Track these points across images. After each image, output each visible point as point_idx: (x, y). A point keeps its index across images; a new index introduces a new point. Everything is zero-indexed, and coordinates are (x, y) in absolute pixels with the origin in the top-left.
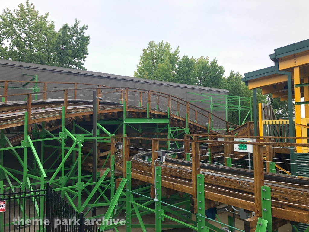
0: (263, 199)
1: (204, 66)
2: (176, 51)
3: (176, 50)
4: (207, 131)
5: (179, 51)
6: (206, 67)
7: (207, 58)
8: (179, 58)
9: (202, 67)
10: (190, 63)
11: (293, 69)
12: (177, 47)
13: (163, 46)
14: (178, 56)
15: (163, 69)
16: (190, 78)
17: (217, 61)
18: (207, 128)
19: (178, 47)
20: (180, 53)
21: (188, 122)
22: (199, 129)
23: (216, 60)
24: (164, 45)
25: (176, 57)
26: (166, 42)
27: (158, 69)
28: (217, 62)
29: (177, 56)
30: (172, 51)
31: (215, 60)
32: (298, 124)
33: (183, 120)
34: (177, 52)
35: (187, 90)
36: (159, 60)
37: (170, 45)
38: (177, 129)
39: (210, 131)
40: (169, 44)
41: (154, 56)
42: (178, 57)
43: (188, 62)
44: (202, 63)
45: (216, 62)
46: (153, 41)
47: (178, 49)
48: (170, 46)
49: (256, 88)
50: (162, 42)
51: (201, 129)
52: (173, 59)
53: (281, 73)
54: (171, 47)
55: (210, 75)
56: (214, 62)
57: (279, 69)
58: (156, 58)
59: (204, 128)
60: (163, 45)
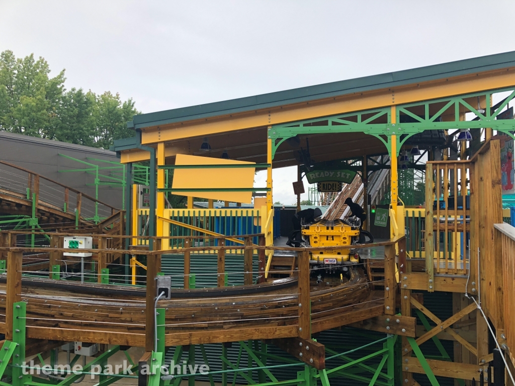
0: (17, 318)
1: (110, 110)
2: (60, 77)
3: (59, 74)
4: (75, 223)
5: (65, 77)
6: (115, 112)
7: (117, 95)
8: (65, 90)
9: (108, 110)
10: (86, 103)
11: (157, 146)
12: (62, 70)
13: (33, 64)
14: (63, 86)
15: (27, 105)
16: (82, 126)
17: (134, 103)
18: (75, 217)
19: (64, 70)
20: (66, 81)
21: (36, 208)
22: (61, 219)
23: (132, 102)
24: (35, 62)
25: (59, 87)
26: (41, 57)
27: (19, 105)
28: (135, 105)
29: (61, 85)
30: (51, 76)
31: (130, 101)
32: (159, 217)
33: (27, 204)
34: (60, 79)
35: (59, 151)
36: (23, 87)
37: (48, 63)
38: (25, 218)
39: (79, 222)
40: (46, 62)
41: (11, 79)
42: (63, 88)
43: (81, 99)
44: (109, 104)
45: (133, 106)
46: (9, 52)
47: (62, 74)
48: (48, 65)
49: (131, 163)
50: (32, 55)
51: (65, 219)
52: (53, 90)
53: (143, 148)
54: (50, 68)
55: (121, 126)
56: (129, 104)
57: (141, 143)
58: (16, 83)
59: (69, 217)
60: (33, 62)
